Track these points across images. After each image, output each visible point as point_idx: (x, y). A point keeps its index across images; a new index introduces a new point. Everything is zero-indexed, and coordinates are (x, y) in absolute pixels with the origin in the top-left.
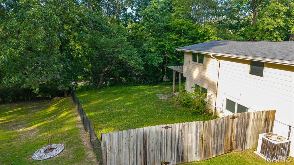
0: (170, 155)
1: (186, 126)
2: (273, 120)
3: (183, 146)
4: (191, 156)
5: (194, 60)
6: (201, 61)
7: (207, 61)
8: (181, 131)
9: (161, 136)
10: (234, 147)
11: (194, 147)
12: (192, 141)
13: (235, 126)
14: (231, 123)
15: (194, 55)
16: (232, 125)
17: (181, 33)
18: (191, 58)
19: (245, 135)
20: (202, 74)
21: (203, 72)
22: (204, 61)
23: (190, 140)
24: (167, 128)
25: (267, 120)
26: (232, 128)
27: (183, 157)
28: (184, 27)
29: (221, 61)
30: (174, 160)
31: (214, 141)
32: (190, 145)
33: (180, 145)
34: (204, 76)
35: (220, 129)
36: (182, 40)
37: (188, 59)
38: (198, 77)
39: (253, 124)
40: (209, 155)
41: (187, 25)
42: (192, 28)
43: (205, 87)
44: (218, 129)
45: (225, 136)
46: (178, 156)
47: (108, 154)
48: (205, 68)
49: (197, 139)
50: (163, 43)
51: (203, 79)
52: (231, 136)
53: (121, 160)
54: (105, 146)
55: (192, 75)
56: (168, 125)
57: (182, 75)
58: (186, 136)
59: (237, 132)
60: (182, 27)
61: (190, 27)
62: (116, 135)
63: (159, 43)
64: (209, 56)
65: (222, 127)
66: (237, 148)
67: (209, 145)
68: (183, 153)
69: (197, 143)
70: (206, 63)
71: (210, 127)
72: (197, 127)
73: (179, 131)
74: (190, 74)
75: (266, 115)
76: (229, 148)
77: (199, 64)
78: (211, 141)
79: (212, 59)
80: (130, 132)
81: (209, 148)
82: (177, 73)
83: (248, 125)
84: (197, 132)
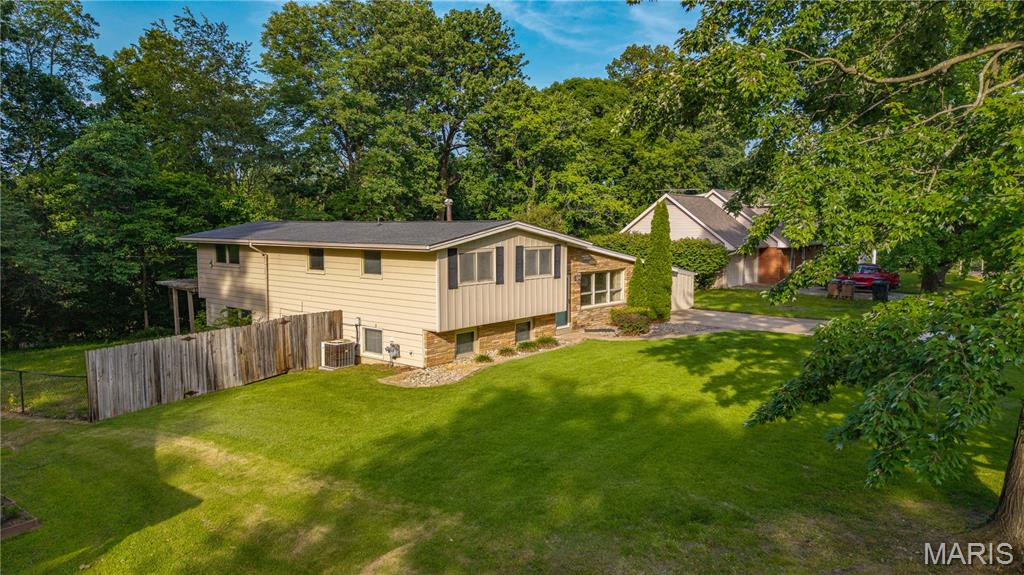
0: (196, 381)
1: (217, 335)
2: (341, 324)
3: (215, 366)
4: (228, 380)
5: (221, 259)
6: (235, 260)
7: (246, 257)
8: (210, 343)
9: (181, 352)
10: (291, 366)
11: (231, 366)
12: (227, 357)
13: (288, 334)
14: (281, 329)
15: (220, 249)
16: (284, 332)
17: (181, 203)
18: (213, 255)
19: (304, 347)
20: (239, 284)
21: (239, 279)
22: (241, 259)
23: (224, 356)
24: (189, 339)
25: (332, 325)
26: (284, 337)
27: (215, 381)
28: (187, 190)
29: (269, 255)
30: (203, 388)
31: (259, 355)
32: (224, 362)
33: (210, 364)
34: (243, 287)
35: (266, 338)
36: (184, 219)
37: (205, 258)
38: (231, 291)
39: (313, 332)
40: (253, 377)
41: (193, 186)
42: (207, 195)
43: (247, 306)
44: (262, 338)
45: (275, 350)
46: (209, 381)
47: (98, 384)
48: (243, 272)
49: (234, 354)
50: (136, 226)
51: (240, 292)
52: (284, 350)
53: (121, 390)
54: (94, 370)
55: (219, 290)
56: (190, 335)
57: (195, 296)
58: (218, 351)
59: (292, 342)
60: (182, 191)
61: (201, 190)
62: (111, 354)
63: (125, 227)
64: (247, 248)
65: (269, 335)
66: (295, 367)
67: (251, 361)
68: (215, 376)
69: (234, 359)
70: (244, 262)
71: (250, 335)
72: (233, 335)
73: (207, 343)
74: (215, 288)
75: (329, 318)
76: (283, 368)
77: (231, 265)
78: (254, 355)
79: (254, 254)
80: (133, 348)
81: (252, 366)
82: (182, 294)
83: (306, 333)
84: (233, 344)
